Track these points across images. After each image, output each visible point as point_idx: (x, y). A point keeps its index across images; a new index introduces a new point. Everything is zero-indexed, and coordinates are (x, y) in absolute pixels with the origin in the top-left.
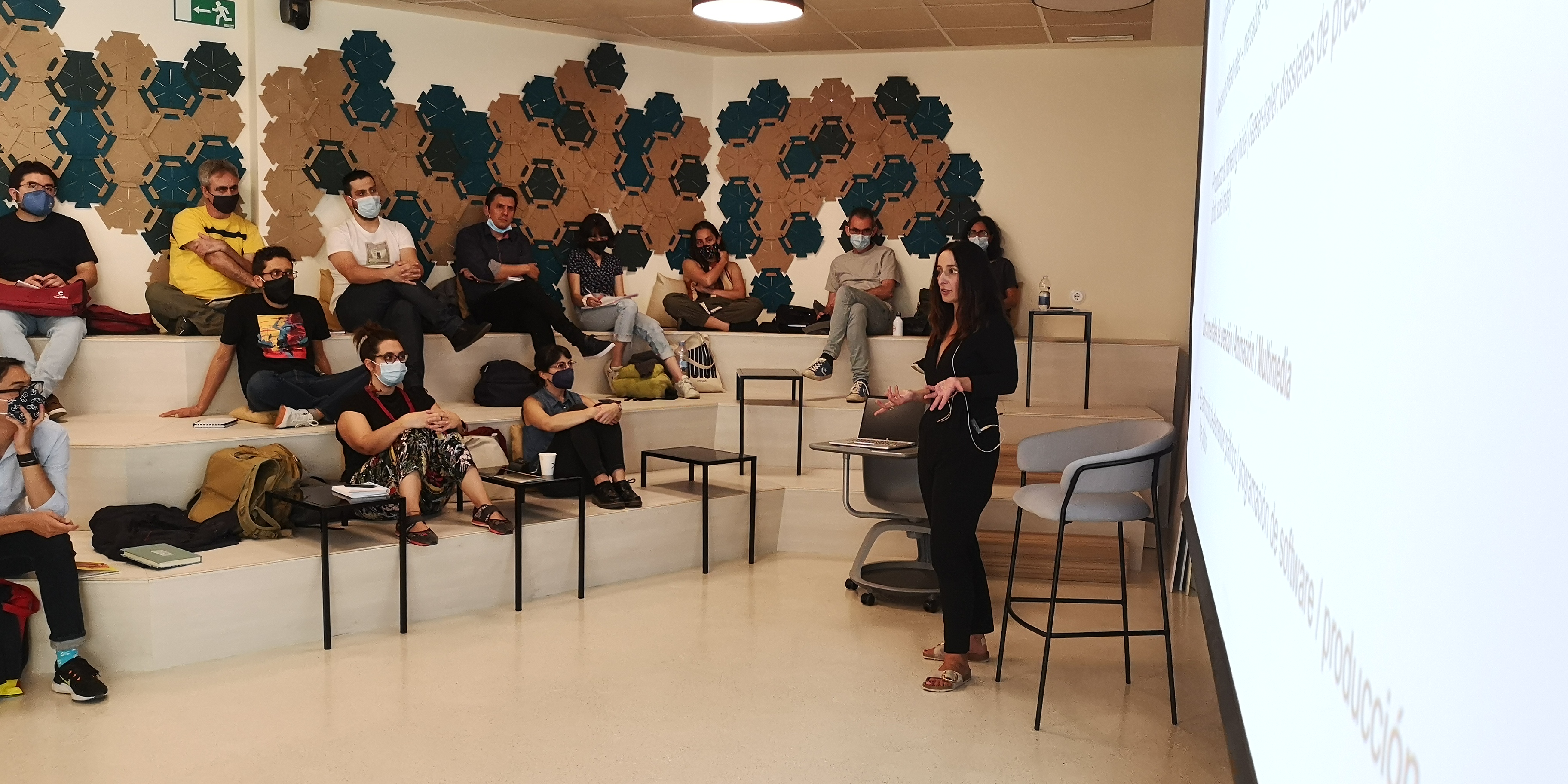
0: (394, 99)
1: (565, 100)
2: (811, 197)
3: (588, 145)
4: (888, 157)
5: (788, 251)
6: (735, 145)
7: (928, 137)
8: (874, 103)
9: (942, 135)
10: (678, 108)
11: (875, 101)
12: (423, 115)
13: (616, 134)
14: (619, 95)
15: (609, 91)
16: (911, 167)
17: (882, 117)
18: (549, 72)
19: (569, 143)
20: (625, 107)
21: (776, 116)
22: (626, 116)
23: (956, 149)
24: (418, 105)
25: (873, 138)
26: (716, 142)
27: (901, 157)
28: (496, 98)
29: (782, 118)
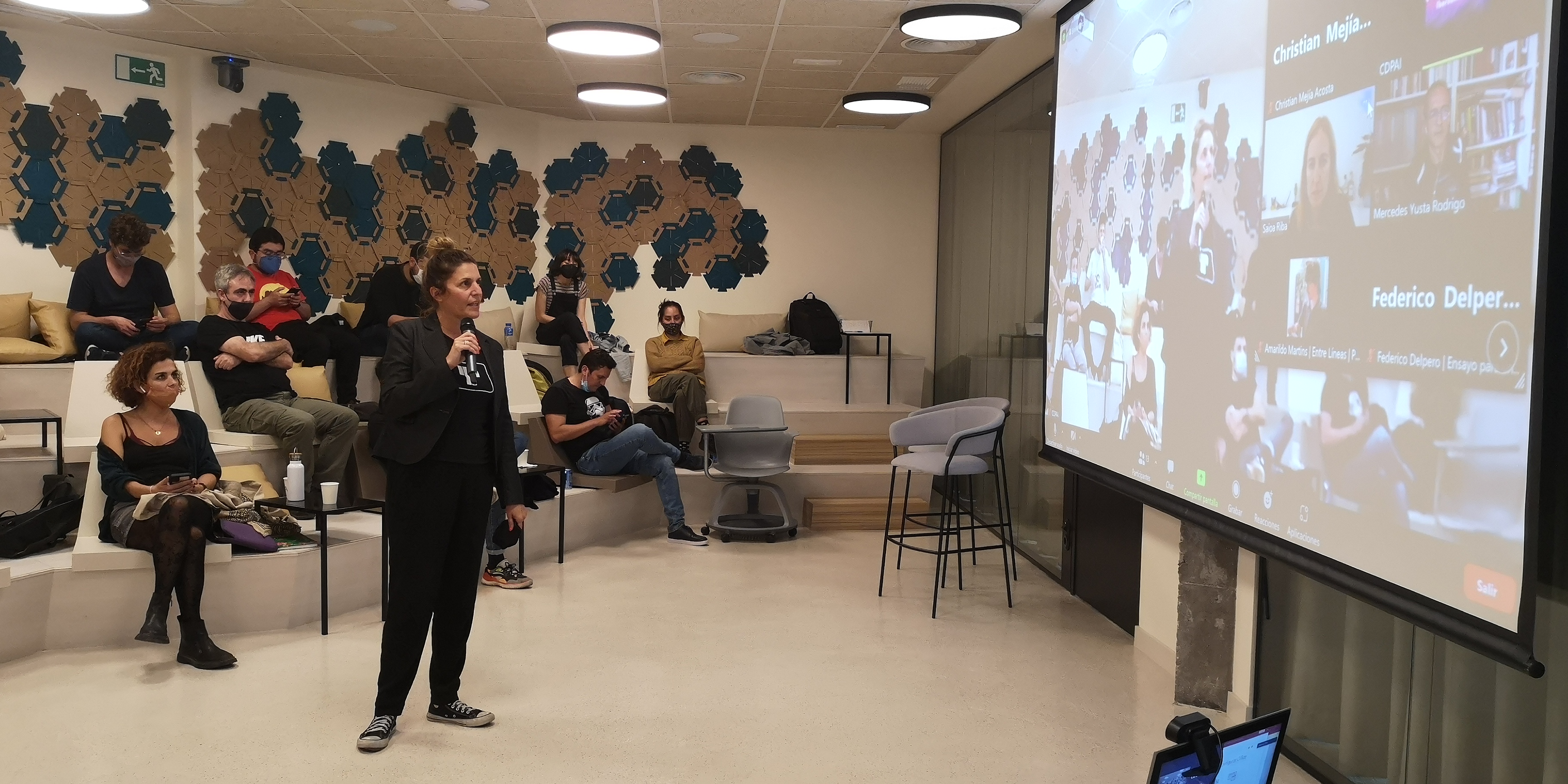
0: (301, 153)
1: (431, 155)
2: (628, 240)
3: (448, 194)
4: (691, 210)
5: (609, 285)
6: (561, 195)
7: (725, 195)
8: (679, 166)
9: (735, 193)
10: (514, 163)
11: (680, 164)
12: (324, 167)
13: (469, 185)
14: (471, 151)
15: (464, 148)
16: (711, 219)
17: (686, 177)
18: (417, 131)
19: (434, 193)
20: (476, 162)
21: (597, 173)
22: (477, 169)
23: (747, 205)
24: (319, 158)
25: (679, 195)
26: (544, 193)
27: (702, 210)
28: (378, 153)
29: (602, 175)
